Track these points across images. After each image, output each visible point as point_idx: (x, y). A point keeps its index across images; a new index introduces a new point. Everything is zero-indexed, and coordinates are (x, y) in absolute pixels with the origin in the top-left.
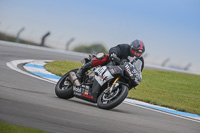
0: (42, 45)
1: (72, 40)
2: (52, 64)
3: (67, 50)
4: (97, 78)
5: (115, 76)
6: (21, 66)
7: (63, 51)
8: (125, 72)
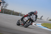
0: (41, 19)
1: (48, 18)
2: (43, 24)
3: (47, 20)
4: (25, 20)
5: (28, 19)
6: (35, 24)
7: (46, 21)
8: (31, 18)
